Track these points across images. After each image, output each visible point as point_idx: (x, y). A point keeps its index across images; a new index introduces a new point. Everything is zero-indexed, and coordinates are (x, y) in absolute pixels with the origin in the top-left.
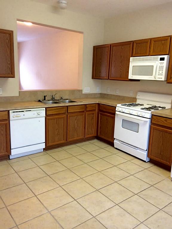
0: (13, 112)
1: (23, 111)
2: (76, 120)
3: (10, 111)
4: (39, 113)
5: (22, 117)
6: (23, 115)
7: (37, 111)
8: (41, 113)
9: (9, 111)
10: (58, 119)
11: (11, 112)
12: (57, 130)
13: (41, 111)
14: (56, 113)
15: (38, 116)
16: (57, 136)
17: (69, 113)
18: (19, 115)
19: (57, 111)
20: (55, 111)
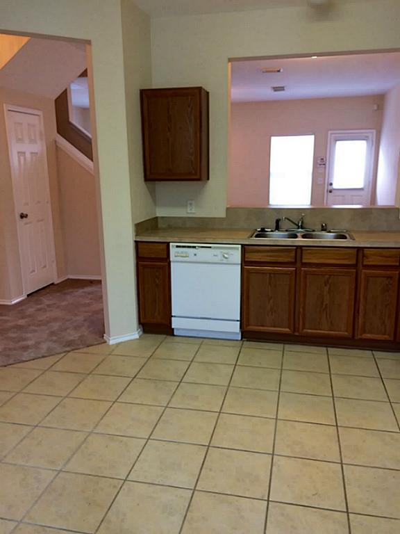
0: (177, 246)
1: (194, 247)
2: (326, 285)
3: (171, 244)
4: (227, 254)
5: (192, 258)
6: (193, 255)
7: (222, 250)
8: (232, 254)
9: (168, 244)
10: (274, 274)
11: (173, 246)
12: (271, 301)
13: (231, 252)
14: (268, 259)
15: (225, 261)
16: (270, 313)
17: (305, 264)
18: (186, 253)
19: (271, 256)
20: (267, 256)
